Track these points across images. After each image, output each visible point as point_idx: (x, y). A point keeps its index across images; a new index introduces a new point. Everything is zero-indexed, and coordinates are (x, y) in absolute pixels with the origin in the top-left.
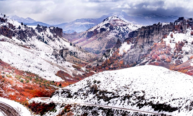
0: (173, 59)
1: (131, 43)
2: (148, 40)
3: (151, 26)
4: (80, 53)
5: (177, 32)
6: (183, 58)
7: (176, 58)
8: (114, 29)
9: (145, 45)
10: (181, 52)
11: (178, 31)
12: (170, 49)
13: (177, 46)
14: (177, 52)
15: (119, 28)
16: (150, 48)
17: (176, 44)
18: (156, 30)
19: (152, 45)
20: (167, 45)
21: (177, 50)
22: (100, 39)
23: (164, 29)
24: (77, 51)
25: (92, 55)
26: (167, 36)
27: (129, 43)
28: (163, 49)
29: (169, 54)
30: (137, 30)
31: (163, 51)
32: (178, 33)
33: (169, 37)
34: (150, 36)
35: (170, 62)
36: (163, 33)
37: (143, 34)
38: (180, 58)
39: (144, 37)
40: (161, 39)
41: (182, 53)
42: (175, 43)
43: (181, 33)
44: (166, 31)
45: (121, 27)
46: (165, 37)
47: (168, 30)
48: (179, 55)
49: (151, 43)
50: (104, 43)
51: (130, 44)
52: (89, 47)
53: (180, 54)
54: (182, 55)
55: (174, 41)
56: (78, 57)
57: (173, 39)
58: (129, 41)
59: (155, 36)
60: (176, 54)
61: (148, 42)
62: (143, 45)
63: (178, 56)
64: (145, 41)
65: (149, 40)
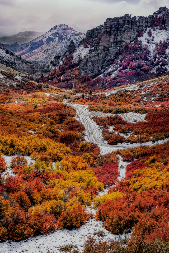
0: (152, 66)
1: (89, 46)
2: (115, 39)
3: (121, 18)
4: (19, 64)
5: (157, 28)
6: (167, 64)
7: (157, 65)
8: (64, 39)
9: (112, 47)
10: (164, 56)
11: (159, 27)
12: (148, 53)
13: (158, 48)
14: (158, 56)
15: (70, 38)
16: (118, 50)
17: (157, 45)
18: (129, 24)
19: (121, 46)
20: (144, 47)
21: (158, 53)
22: (47, 51)
23: (139, 23)
24: (16, 61)
25: (35, 67)
26: (143, 34)
27: (87, 46)
28: (138, 53)
29: (147, 59)
30: (98, 28)
31: (139, 55)
32: (159, 29)
33: (146, 35)
34: (119, 33)
35: (149, 71)
36: (137, 29)
37: (108, 30)
38: (163, 65)
39: (110, 35)
40: (134, 37)
41: (165, 58)
42: (154, 43)
43: (162, 30)
44: (142, 26)
45: (72, 37)
46: (140, 35)
47: (144, 25)
48: (162, 61)
49: (120, 44)
50: (51, 56)
51: (88, 48)
52: (33, 61)
53: (163, 59)
54: (166, 60)
55: (153, 40)
56: (17, 68)
57: (151, 38)
58: (87, 43)
59: (126, 32)
60: (157, 59)
61: (116, 42)
62: (109, 46)
63: (159, 62)
64: (112, 40)
65: (117, 39)
